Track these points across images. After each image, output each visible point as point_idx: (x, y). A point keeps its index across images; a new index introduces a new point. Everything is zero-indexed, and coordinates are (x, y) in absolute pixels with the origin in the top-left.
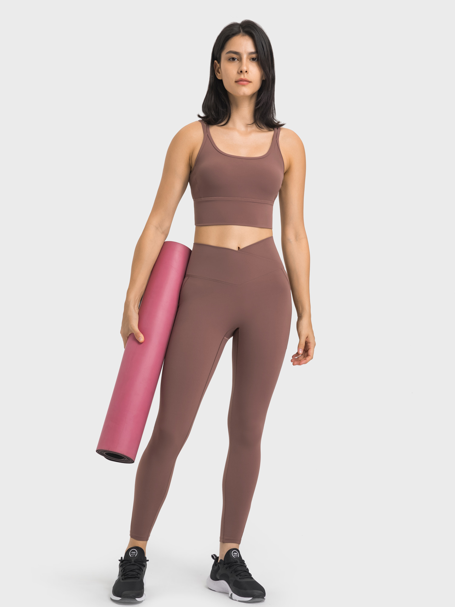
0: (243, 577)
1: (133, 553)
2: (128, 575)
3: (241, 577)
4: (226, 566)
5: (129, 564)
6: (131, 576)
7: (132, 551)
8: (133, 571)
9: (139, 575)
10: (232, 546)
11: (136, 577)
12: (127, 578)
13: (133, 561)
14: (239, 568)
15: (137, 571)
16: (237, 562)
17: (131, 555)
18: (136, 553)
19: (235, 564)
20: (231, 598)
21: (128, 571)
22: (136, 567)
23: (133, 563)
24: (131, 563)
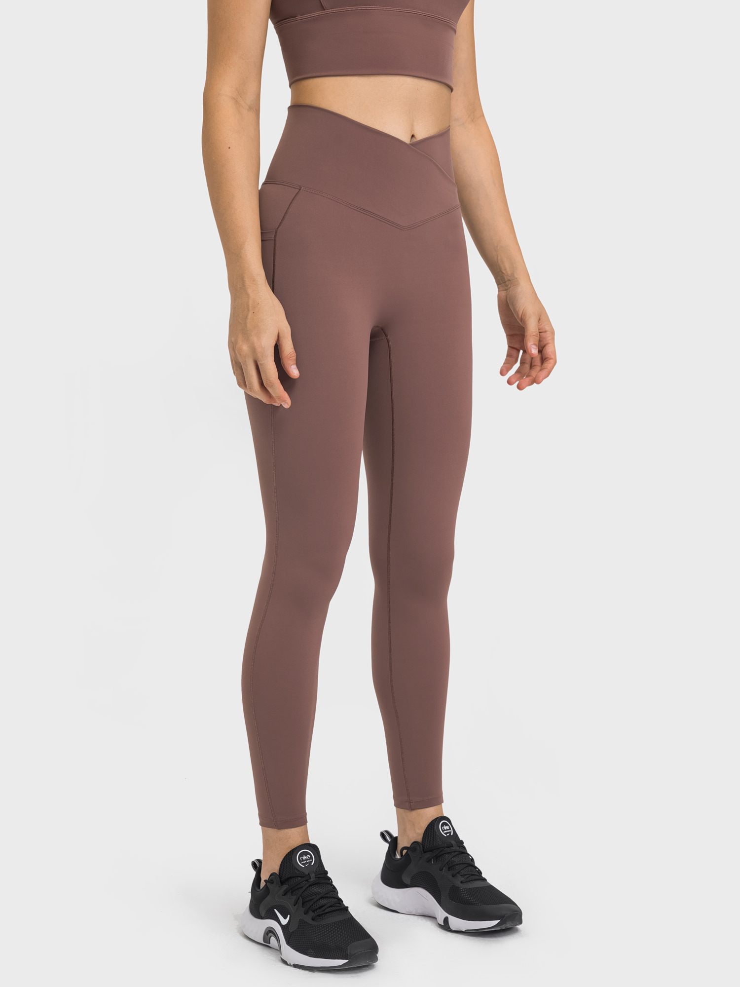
0: (469, 879)
1: (304, 858)
2: (321, 907)
3: (463, 879)
4: (428, 855)
6: (330, 910)
7: (302, 855)
8: (327, 896)
11: (342, 909)
12: (322, 914)
14: (457, 860)
17: (302, 864)
18: (311, 858)
20: (445, 926)
21: (315, 899)
22: (327, 888)
23: (314, 879)
24: (310, 881)
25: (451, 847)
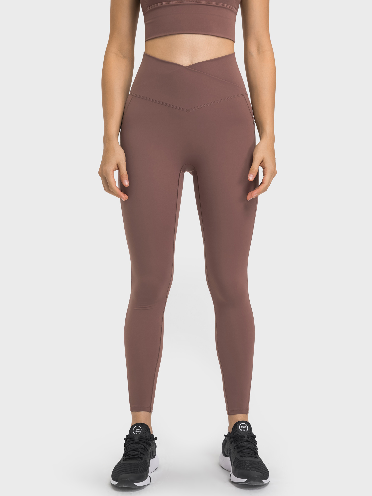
0: (245, 455)
1: (137, 430)
2: (130, 455)
3: (242, 455)
5: (132, 442)
6: (133, 456)
7: (136, 428)
8: (136, 450)
9: (142, 456)
10: (240, 417)
11: (139, 458)
12: (128, 458)
13: (136, 438)
14: (246, 444)
15: (141, 450)
16: (244, 437)
17: (134, 433)
18: (140, 430)
19: (241, 438)
21: (130, 450)
22: (139, 446)
23: (136, 441)
24: (134, 441)
25: (243, 437)
